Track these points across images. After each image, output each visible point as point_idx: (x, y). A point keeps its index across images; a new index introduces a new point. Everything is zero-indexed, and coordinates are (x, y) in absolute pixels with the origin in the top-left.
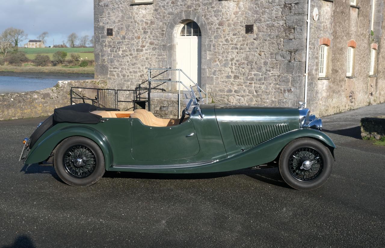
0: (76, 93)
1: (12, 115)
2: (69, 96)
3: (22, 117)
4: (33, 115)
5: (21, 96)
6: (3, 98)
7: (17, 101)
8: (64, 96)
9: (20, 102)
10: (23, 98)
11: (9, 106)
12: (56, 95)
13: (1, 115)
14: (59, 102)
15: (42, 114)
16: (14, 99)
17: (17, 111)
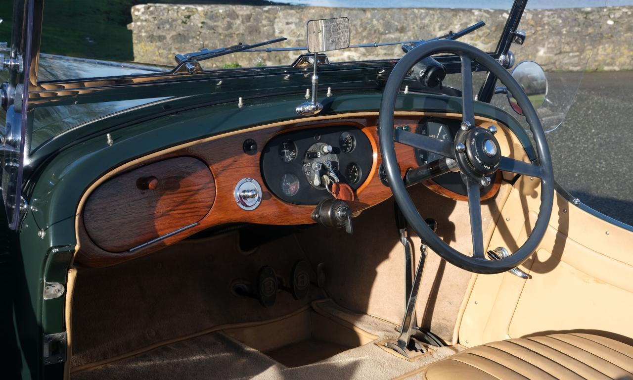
1: (604, 61)
3: (630, 68)
6: (586, 18)
7: (624, 26)
9: (630, 29)
11: (597, 39)
13: (576, 59)
16: (615, 22)
17: (619, 50)
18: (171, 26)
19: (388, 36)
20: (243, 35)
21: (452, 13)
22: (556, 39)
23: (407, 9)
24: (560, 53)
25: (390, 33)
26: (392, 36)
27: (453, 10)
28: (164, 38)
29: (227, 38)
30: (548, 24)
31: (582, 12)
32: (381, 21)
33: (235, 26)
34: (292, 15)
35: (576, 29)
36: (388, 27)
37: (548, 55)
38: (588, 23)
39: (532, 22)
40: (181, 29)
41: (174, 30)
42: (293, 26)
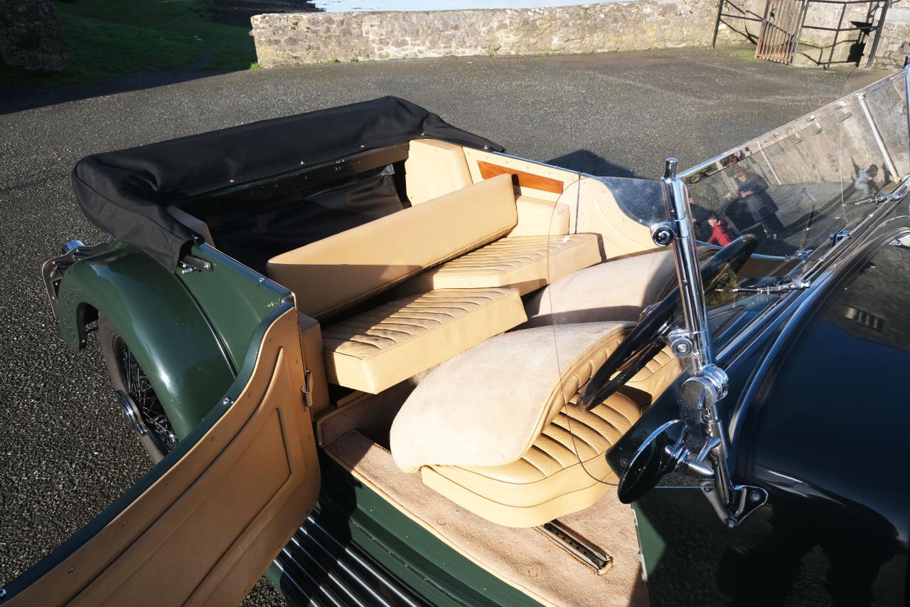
0: (732, 4)
1: (597, 45)
2: (715, 11)
3: (615, 50)
4: (638, 46)
5: (619, 10)
6: (585, 13)
7: (612, 18)
8: (705, 11)
9: (616, 20)
10: (624, 12)
11: (593, 29)
12: (689, 8)
13: (579, 44)
14: (692, 22)
15: (655, 45)
16: (605, 15)
17: (607, 37)
18: (284, 32)
19: (446, 33)
20: (339, 36)
21: (491, 13)
22: (565, 30)
23: (459, 11)
24: (568, 41)
25: (447, 30)
26: (450, 33)
27: (492, 10)
28: (279, 41)
29: (328, 40)
30: (560, 18)
31: (583, 9)
32: (441, 21)
33: (332, 30)
34: (375, 19)
35: (579, 21)
36: (446, 25)
37: (560, 42)
38: (587, 17)
39: (549, 18)
40: (291, 34)
41: (287, 35)
42: (376, 28)
